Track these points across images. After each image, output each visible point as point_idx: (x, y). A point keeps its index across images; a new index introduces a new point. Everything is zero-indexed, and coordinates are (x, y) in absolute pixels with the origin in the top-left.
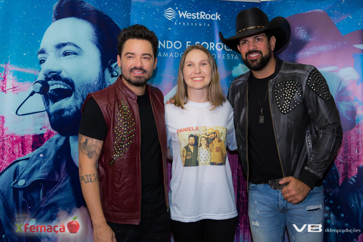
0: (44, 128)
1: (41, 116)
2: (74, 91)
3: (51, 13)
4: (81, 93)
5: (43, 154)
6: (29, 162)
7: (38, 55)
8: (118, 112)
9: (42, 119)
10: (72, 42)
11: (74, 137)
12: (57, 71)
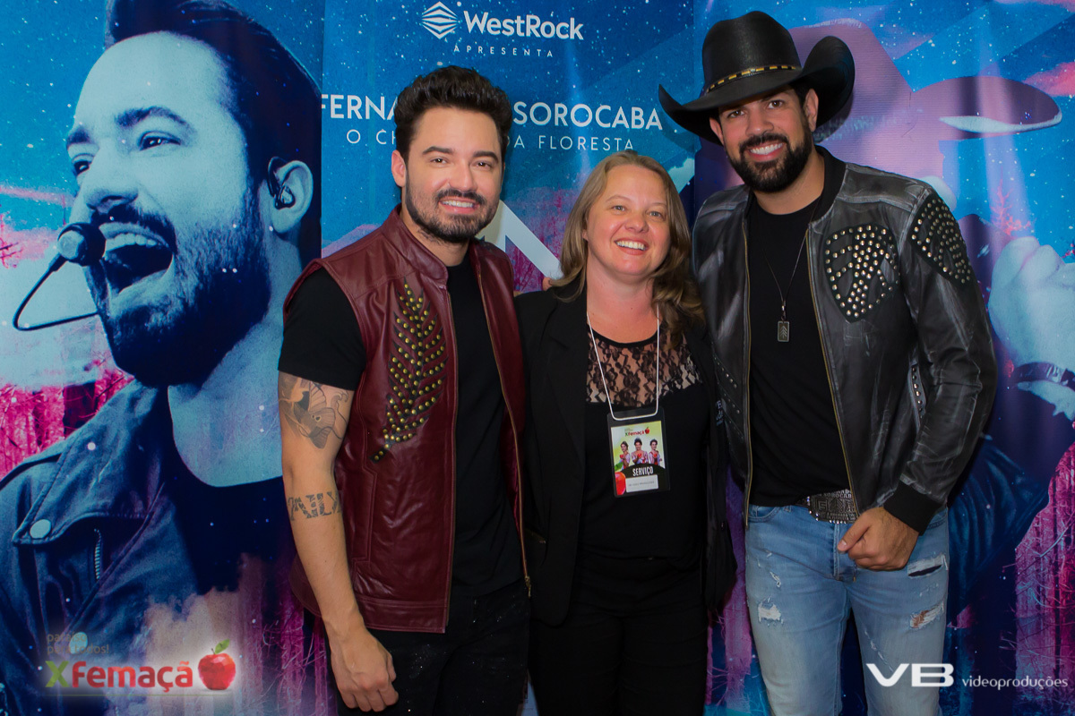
0: (95, 366)
2: (176, 251)
3: (101, 20)
4: (195, 258)
5: (97, 443)
6: (59, 466)
7: (67, 147)
8: (398, 314)
10: (164, 107)
11: (179, 389)
12: (124, 195)
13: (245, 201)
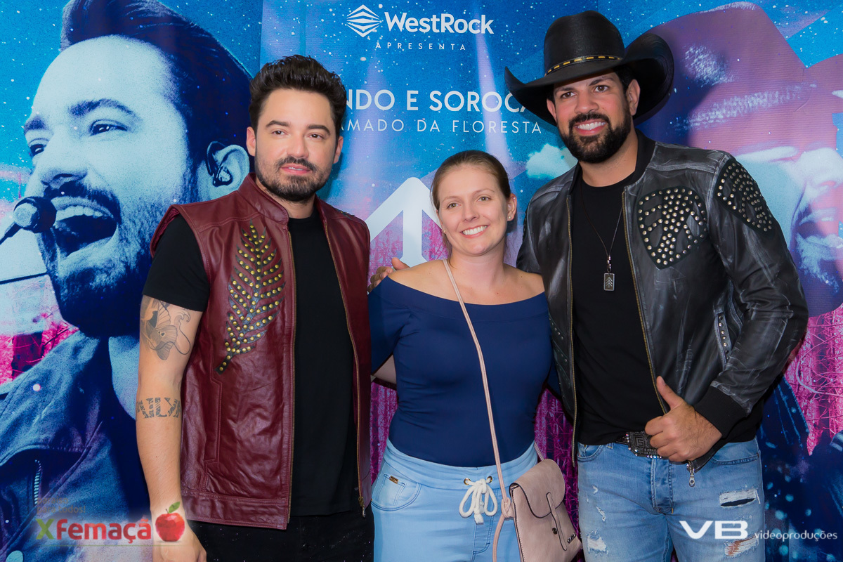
0: (43, 318)
1: (35, 288)
2: (120, 222)
3: (58, 27)
4: (138, 227)
5: (41, 385)
6: (6, 404)
7: (25, 133)
9: (37, 294)
10: (113, 99)
11: (119, 340)
12: (74, 174)
13: (185, 179)
